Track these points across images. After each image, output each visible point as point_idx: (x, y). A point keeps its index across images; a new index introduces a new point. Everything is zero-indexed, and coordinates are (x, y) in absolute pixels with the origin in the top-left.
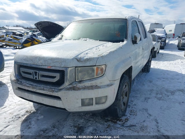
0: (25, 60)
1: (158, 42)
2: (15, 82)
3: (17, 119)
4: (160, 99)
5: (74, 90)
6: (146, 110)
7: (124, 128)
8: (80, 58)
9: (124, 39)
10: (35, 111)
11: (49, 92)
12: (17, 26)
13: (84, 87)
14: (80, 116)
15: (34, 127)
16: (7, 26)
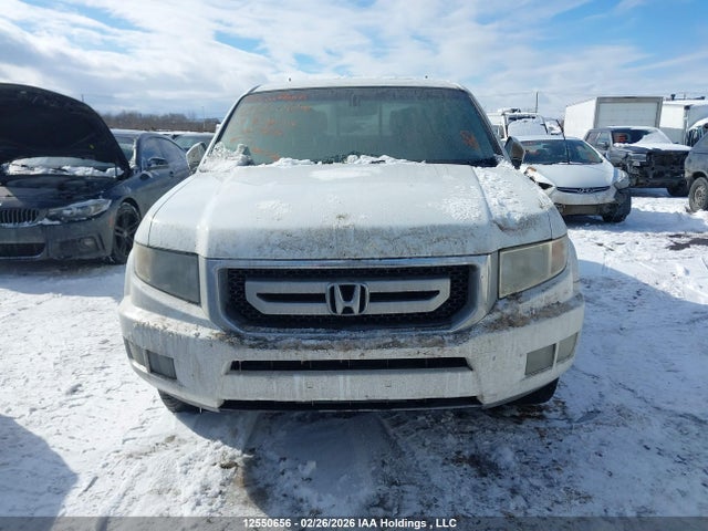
5: (512, 324)
9: (495, 155)
10: (245, 455)
11: (426, 349)
13: (533, 312)
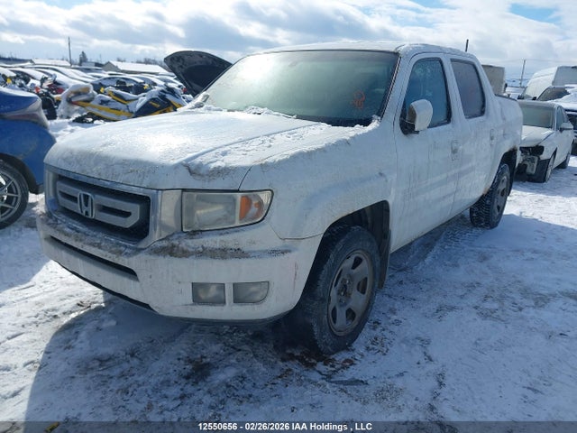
0: (65, 160)
1: (561, 130)
2: (42, 219)
3: (48, 321)
4: (485, 315)
5: (171, 254)
6: (425, 342)
7: (328, 386)
8: (200, 166)
9: (374, 116)
10: (103, 305)
12: (147, 62)
13: (201, 249)
14: (216, 334)
15: (82, 345)
16: (119, 60)
